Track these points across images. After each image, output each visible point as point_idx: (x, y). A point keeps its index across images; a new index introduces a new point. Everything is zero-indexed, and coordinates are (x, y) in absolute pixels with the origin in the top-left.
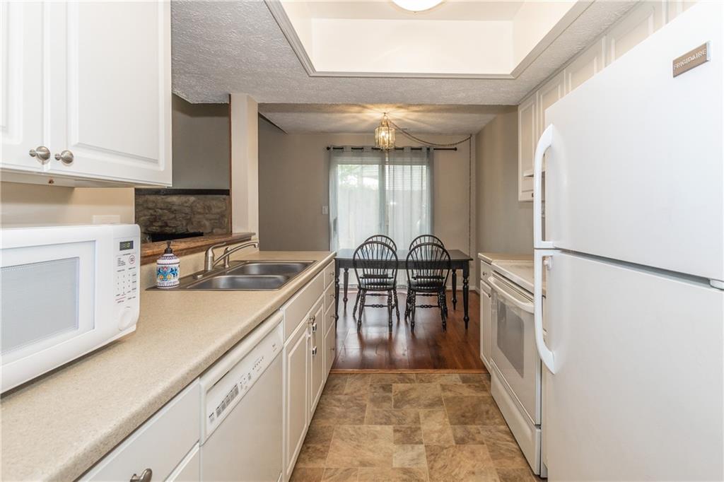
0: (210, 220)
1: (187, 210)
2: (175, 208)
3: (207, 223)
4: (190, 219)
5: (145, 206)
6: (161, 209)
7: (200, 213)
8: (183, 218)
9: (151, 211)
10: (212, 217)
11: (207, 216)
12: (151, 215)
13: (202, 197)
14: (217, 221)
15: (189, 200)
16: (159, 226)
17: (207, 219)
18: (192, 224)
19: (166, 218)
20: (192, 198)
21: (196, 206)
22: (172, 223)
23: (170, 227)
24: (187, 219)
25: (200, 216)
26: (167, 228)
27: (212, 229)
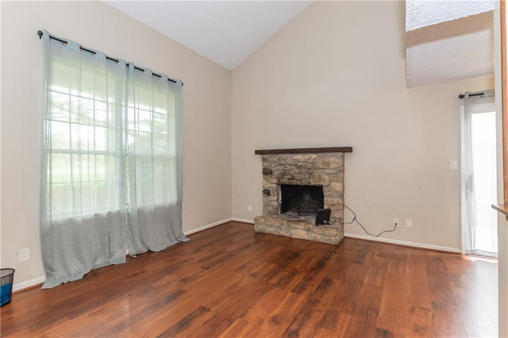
0: (329, 174)
1: (310, 166)
2: (300, 164)
3: (326, 177)
4: (312, 173)
5: (278, 162)
6: (290, 165)
7: (320, 169)
8: (306, 172)
9: (283, 167)
10: (331, 172)
11: (327, 170)
12: (283, 170)
13: (320, 154)
14: (334, 175)
15: (311, 157)
16: (289, 179)
17: (326, 174)
18: (314, 178)
19: (293, 172)
20: (314, 156)
21: (317, 162)
22: (297, 177)
23: (296, 179)
24: (309, 174)
25: (320, 171)
26: (294, 180)
27: (331, 182)
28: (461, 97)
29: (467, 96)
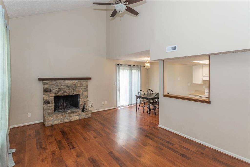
0: (83, 89)
1: (74, 86)
2: (69, 85)
3: (81, 90)
4: (75, 89)
5: (56, 85)
6: (63, 86)
7: (79, 87)
8: (72, 89)
9: (58, 87)
10: (84, 88)
11: (81, 87)
12: (59, 89)
13: (79, 80)
14: (85, 89)
15: (75, 82)
16: (62, 93)
17: (81, 89)
18: (76, 91)
19: (65, 89)
20: (76, 81)
21: (78, 84)
22: (67, 91)
23: (67, 93)
25: (79, 88)
26: (65, 93)
27: (83, 92)
28: (118, 64)
29: (119, 65)
